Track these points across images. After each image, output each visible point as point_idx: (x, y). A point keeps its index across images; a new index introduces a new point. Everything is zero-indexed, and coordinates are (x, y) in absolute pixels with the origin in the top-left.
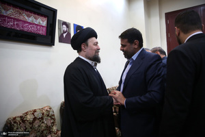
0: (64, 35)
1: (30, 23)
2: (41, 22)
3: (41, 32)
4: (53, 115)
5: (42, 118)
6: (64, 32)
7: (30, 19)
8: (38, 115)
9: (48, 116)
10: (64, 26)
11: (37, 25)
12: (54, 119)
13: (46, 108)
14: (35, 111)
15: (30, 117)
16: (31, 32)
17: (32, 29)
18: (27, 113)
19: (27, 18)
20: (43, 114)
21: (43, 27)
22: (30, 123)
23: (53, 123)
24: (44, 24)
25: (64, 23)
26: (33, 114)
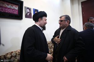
0: (28, 14)
1: (9, 9)
2: (15, 8)
3: (15, 13)
5: (16, 56)
7: (9, 7)
8: (14, 54)
9: (19, 55)
10: (28, 10)
11: (13, 9)
13: (18, 51)
14: (12, 52)
15: (9, 56)
16: (10, 13)
17: (11, 11)
18: (7, 54)
19: (7, 6)
20: (16, 54)
21: (16, 10)
24: (17, 8)
25: (28, 8)
26: (11, 54)
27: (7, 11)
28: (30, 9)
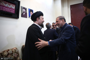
1: (6, 7)
2: (12, 7)
3: (12, 12)
4: (18, 52)
5: (12, 54)
6: (24, 12)
7: (6, 5)
8: (10, 52)
9: (15, 52)
10: (24, 9)
11: (10, 8)
12: (18, 54)
13: (14, 49)
14: (9, 50)
15: (6, 53)
16: (7, 12)
17: (8, 10)
18: (4, 51)
19: (4, 4)
21: (13, 9)
22: (6, 56)
23: (18, 56)
24: (14, 8)
25: (24, 8)
26: (8, 52)
27: (4, 10)
28: (26, 9)
